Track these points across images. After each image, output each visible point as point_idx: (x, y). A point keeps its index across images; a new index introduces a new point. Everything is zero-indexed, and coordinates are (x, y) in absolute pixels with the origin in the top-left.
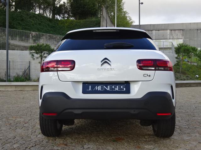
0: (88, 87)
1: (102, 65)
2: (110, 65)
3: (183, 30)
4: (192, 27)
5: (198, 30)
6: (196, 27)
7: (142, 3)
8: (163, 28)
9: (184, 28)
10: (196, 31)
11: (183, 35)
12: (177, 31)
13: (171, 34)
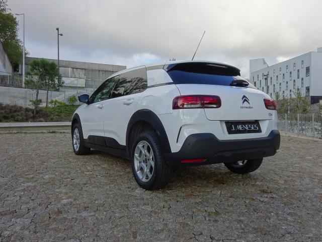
0: (232, 126)
1: (243, 102)
2: (249, 103)
3: (85, 69)
4: (94, 68)
5: (99, 71)
6: (97, 68)
7: (62, 35)
8: (64, 65)
9: (86, 67)
10: (97, 72)
11: (85, 75)
12: (79, 70)
13: (73, 72)
